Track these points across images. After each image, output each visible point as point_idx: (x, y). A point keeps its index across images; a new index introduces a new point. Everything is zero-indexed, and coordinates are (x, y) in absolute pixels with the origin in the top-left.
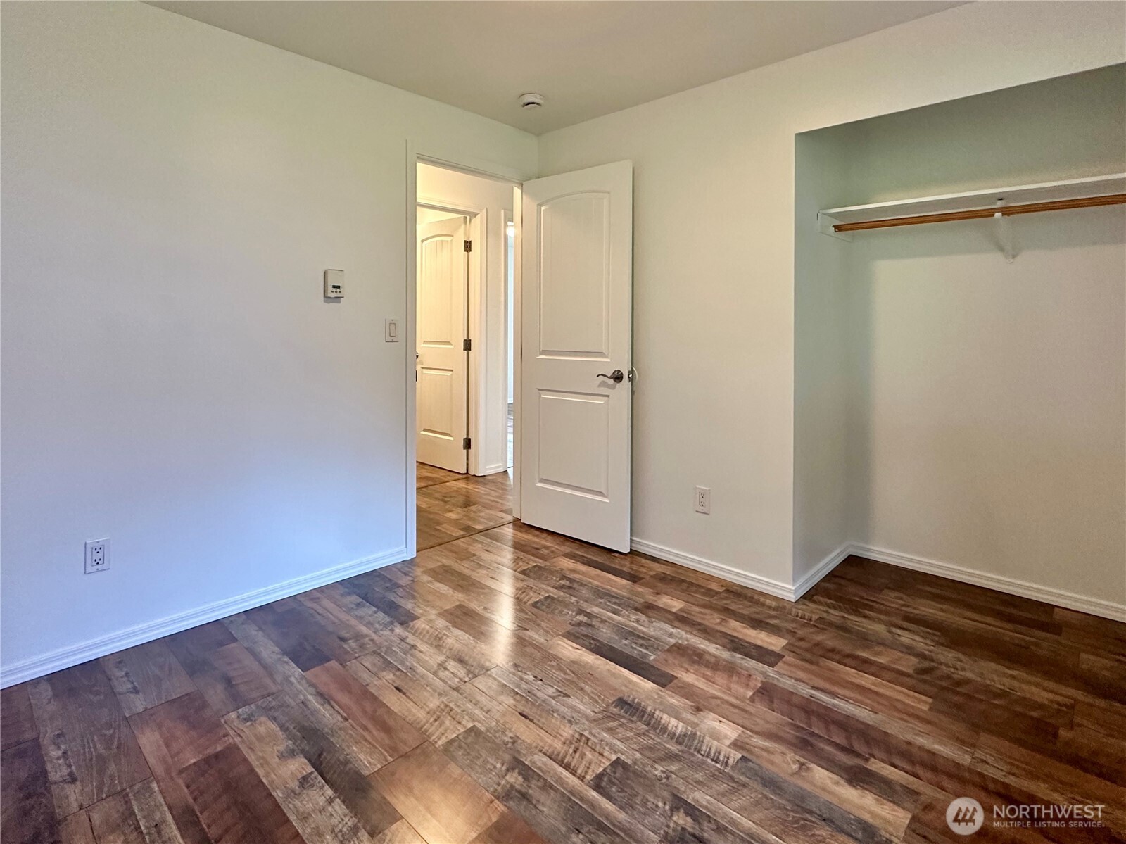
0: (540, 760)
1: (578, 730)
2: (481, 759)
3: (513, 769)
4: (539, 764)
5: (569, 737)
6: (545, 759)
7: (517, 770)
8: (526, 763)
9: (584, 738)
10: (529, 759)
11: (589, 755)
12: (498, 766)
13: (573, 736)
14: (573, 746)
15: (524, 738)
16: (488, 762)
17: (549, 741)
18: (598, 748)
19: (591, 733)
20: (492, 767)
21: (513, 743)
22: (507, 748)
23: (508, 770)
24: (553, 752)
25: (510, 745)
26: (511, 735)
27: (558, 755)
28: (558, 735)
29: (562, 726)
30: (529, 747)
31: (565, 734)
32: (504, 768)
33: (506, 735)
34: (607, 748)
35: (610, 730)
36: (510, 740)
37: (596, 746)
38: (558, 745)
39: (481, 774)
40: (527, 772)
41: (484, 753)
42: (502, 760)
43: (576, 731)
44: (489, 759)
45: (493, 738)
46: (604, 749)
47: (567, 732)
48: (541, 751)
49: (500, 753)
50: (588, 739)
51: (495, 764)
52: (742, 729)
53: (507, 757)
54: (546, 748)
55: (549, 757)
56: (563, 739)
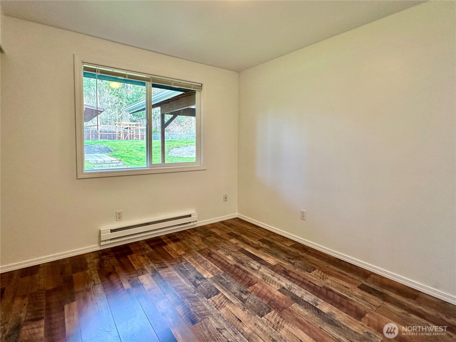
0: (235, 301)
1: (218, 311)
2: (256, 304)
3: (245, 299)
4: (236, 300)
5: (223, 309)
6: (233, 301)
7: (243, 299)
8: (240, 301)
9: (217, 307)
10: (239, 302)
11: (217, 302)
12: (250, 301)
13: (221, 309)
14: (222, 305)
15: (241, 310)
16: (254, 303)
17: (230, 308)
18: (213, 303)
19: (214, 309)
20: (252, 301)
21: (244, 308)
22: (247, 307)
23: (247, 299)
24: (230, 303)
25: (246, 308)
26: (245, 312)
27: (228, 302)
28: (226, 309)
29: (224, 313)
30: (239, 306)
31: (224, 310)
32: (248, 300)
33: (247, 312)
34: (210, 303)
35: (205, 309)
36: (246, 310)
37: (214, 304)
38: (228, 306)
39: (256, 299)
40: (240, 298)
41: (255, 306)
42: (248, 303)
43: (219, 311)
44: (253, 303)
45: (252, 312)
46: (211, 303)
47: (223, 311)
48: (234, 304)
49: (249, 305)
50: (216, 307)
51: (251, 302)
52: (155, 304)
53: (247, 304)
54: (232, 305)
55: (232, 302)
56: (225, 308)
